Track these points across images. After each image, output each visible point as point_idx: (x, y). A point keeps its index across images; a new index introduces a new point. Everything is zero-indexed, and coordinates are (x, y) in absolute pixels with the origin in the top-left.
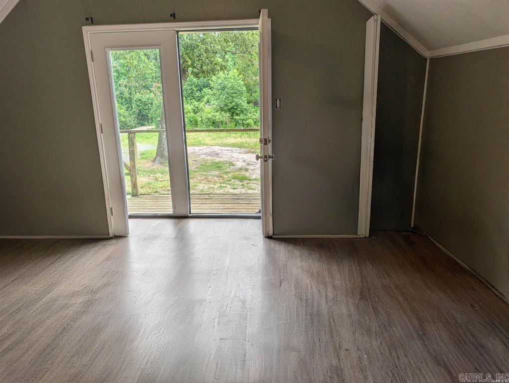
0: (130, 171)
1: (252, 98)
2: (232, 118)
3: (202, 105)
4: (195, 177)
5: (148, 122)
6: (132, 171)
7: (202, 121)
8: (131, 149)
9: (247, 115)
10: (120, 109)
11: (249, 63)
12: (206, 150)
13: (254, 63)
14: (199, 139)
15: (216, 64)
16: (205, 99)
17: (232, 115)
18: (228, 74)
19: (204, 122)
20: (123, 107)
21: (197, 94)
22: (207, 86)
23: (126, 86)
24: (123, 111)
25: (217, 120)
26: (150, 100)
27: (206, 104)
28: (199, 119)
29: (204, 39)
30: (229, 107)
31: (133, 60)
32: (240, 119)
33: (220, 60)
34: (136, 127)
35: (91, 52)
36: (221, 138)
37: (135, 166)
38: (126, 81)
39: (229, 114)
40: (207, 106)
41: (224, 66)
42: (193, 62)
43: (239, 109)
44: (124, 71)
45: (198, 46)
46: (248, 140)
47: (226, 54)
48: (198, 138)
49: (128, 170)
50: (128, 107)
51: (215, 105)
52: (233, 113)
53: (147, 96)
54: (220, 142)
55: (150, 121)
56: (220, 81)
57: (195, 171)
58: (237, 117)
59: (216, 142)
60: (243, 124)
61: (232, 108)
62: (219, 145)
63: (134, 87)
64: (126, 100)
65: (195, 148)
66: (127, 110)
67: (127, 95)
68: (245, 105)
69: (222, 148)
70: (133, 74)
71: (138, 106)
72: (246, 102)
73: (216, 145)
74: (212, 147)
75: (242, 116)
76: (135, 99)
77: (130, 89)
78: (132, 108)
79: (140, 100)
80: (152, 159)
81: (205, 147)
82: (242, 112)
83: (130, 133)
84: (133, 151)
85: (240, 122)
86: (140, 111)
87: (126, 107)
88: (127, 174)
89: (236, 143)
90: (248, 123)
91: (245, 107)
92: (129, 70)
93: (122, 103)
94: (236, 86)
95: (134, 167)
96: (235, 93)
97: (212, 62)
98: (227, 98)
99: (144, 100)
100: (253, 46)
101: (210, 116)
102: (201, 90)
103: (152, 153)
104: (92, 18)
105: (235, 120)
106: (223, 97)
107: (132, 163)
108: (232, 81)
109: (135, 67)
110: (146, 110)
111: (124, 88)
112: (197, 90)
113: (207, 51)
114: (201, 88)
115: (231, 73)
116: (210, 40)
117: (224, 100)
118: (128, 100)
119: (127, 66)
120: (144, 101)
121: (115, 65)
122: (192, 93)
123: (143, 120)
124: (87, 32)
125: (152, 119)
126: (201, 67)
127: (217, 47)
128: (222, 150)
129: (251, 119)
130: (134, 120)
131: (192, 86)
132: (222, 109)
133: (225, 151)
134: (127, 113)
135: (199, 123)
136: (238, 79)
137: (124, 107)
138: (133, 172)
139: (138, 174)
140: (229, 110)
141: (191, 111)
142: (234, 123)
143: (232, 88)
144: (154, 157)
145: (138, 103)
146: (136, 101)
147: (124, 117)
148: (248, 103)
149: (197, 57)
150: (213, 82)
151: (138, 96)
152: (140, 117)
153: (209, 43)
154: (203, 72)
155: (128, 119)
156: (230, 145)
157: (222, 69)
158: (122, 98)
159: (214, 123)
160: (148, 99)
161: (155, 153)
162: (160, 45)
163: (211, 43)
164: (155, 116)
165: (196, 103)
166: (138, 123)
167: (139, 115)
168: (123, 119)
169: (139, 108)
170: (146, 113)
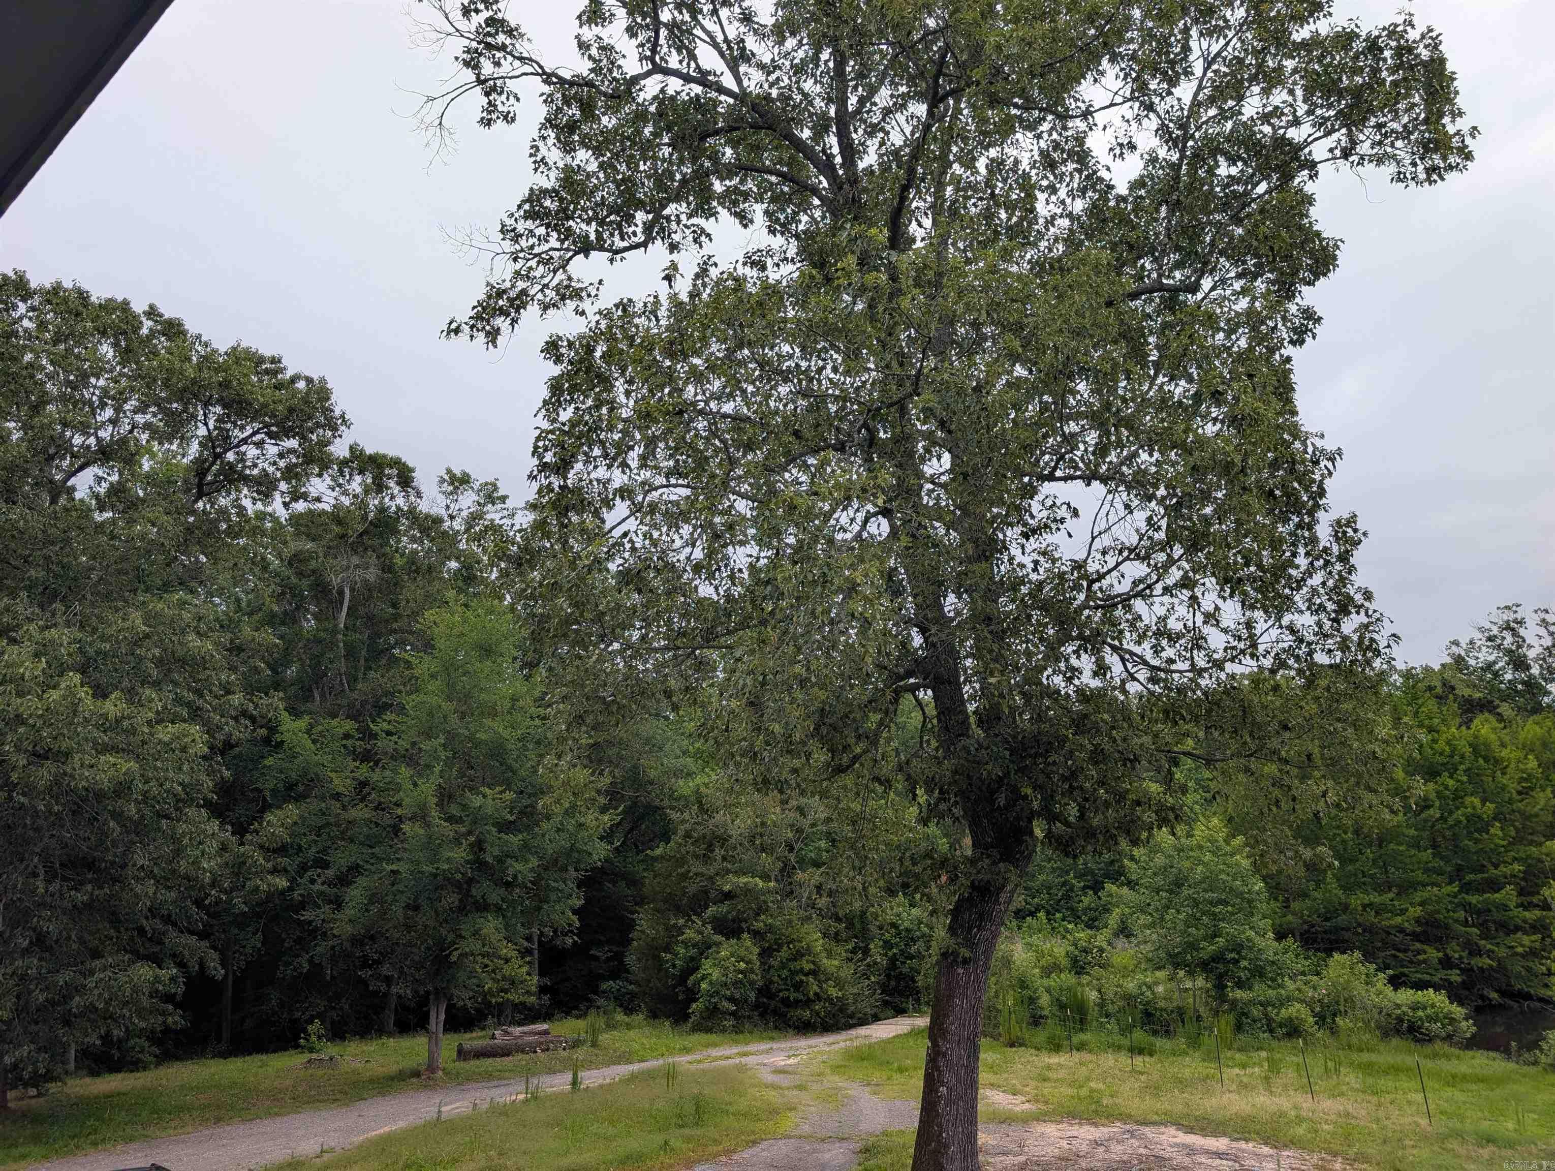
1: (1290, 917)
2: (1222, 998)
3: (1101, 939)
5: (918, 1001)
7: (1102, 1004)
9: (1281, 986)
10: (828, 957)
11: (1277, 793)
12: (1120, 1148)
13: (1294, 792)
14: (1093, 1085)
15: (1138, 803)
16: (1113, 920)
17: (1220, 987)
18: (1189, 835)
19: (1111, 1008)
20: (839, 949)
21: (1086, 901)
22: (1117, 875)
24: (838, 962)
25: (1162, 1004)
27: (1116, 935)
28: (1093, 995)
29: (1086, 716)
30: (1204, 955)
32: (1253, 1002)
33: (1154, 788)
36: (1182, 1083)
39: (1206, 980)
40: (1121, 943)
41: (1172, 809)
42: (1048, 800)
43: (1244, 963)
45: (1064, 740)
46: (1305, 1102)
47: (1177, 765)
48: (1088, 1079)
50: (856, 949)
51: (1149, 947)
52: (1220, 977)
53: (918, 911)
54: (1179, 1108)
55: (923, 997)
56: (1160, 860)
58: (1239, 994)
59: (1163, 1104)
60: (1270, 1020)
61: (1218, 958)
62: (1179, 1126)
64: (851, 925)
65: (1075, 1130)
66: (851, 960)
67: (853, 907)
68: (1268, 945)
69: (1191, 1139)
71: (888, 945)
72: (1271, 935)
73: (1165, 1124)
74: (1148, 1131)
75: (1261, 991)
76: (877, 923)
78: (867, 951)
79: (894, 925)
81: (1116, 1128)
82: (1259, 972)
85: (1255, 1012)
86: (893, 961)
87: (849, 947)
89: (1252, 1119)
90: (1290, 1019)
91: (1270, 955)
93: (835, 935)
94: (1222, 876)
96: (1224, 902)
97: (1121, 797)
98: (1193, 921)
99: (907, 924)
100: (1286, 728)
101: (1131, 985)
102: (1096, 887)
105: (1234, 1003)
106: (1177, 917)
108: (1208, 857)
110: (911, 958)
112: (1085, 888)
113: (1098, 756)
114: (1097, 882)
115: (1200, 831)
116: (1106, 716)
117: (1181, 926)
118: (857, 925)
120: (908, 930)
122: (1067, 897)
123: (901, 994)
125: (929, 991)
126: (1082, 817)
127: (1140, 741)
128: (1191, 1151)
129: (1301, 1001)
130: (871, 996)
131: (1067, 873)
132: (1176, 961)
133: (1203, 1159)
134: (847, 972)
135: (1093, 1012)
136: (1228, 849)
137: (841, 951)
140: (1205, 966)
141: (1065, 962)
142: (1231, 1018)
143: (1210, 882)
145: (887, 936)
146: (881, 928)
147: (840, 984)
148: (1280, 936)
149: (1064, 778)
150: (1137, 862)
151: (888, 910)
152: (892, 983)
153: (1104, 728)
154: (1090, 834)
155: (850, 990)
156: (1221, 1123)
157: (1163, 821)
158: (838, 917)
159: (1148, 1014)
160: (921, 922)
163: (1113, 728)
165: (1082, 935)
166: (886, 1004)
167: (888, 976)
168: (834, 992)
169: (890, 954)
170: (911, 968)
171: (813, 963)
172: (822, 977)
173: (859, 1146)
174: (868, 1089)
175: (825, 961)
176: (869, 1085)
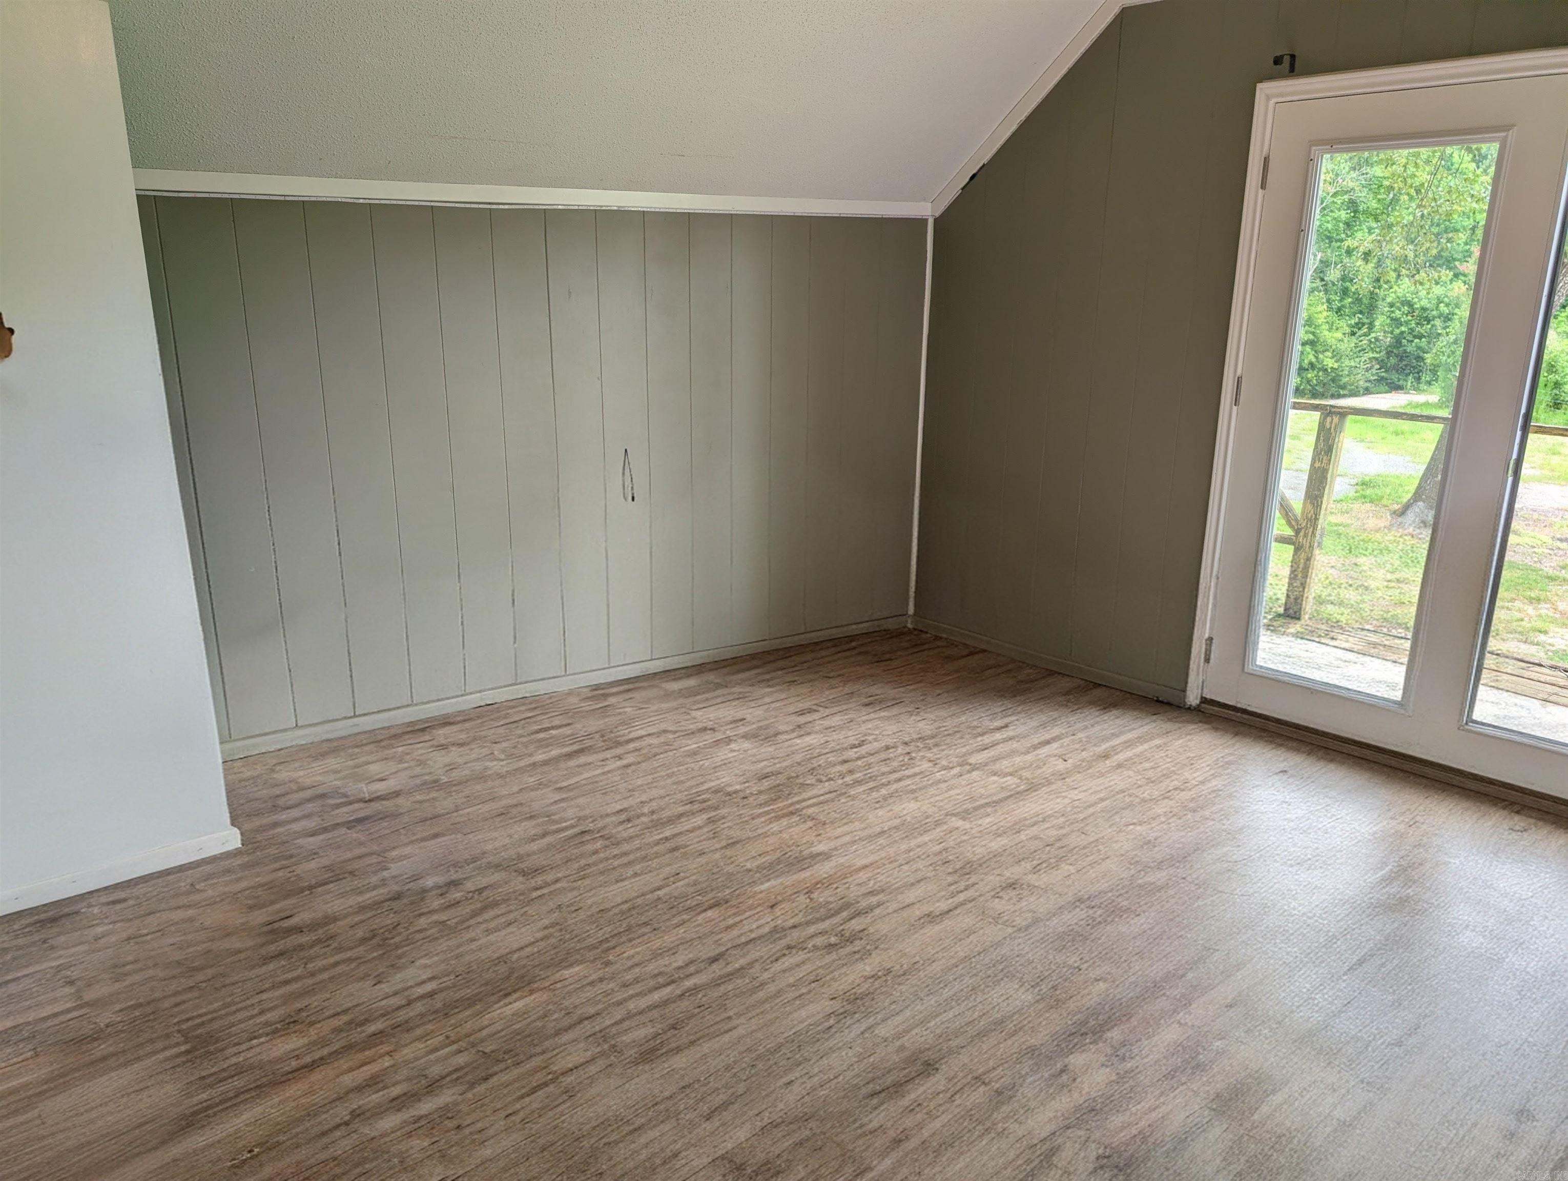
0: (1297, 532)
4: (1547, 600)
5: (1418, 379)
6: (1302, 534)
8: (1317, 465)
10: (1330, 330)
20: (1341, 324)
23: (1367, 256)
24: (1339, 335)
26: (1447, 305)
31: (1416, 165)
34: (1367, 391)
35: (1266, 160)
37: (1316, 519)
38: (1373, 237)
44: (1374, 204)
49: (1291, 526)
50: (1359, 325)
53: (1438, 290)
55: (1425, 377)
57: (1551, 579)
63: (1395, 259)
64: (1358, 301)
66: (1354, 334)
67: (1363, 285)
70: (1406, 213)
71: (1396, 323)
76: (1389, 300)
77: (1379, 264)
78: (1371, 326)
79: (1406, 303)
80: (1396, 507)
83: (1328, 412)
84: (1325, 471)
86: (1398, 341)
87: (1353, 322)
88: (1283, 540)
92: (1395, 201)
93: (1339, 310)
95: (1313, 520)
99: (1424, 303)
103: (1401, 485)
104: (1293, 57)
107: (1310, 507)
109: (1418, 191)
110: (1420, 337)
111: (1360, 262)
118: (1365, 301)
119: (1391, 188)
120: (1424, 309)
121: (1351, 185)
123: (1400, 370)
124: (1268, 98)
125: (1434, 371)
130: (1367, 370)
134: (1348, 345)
137: (1344, 325)
138: (1305, 536)
139: (1320, 544)
144: (1405, 500)
145: (1398, 314)
146: (1391, 305)
147: (1337, 355)
151: (1404, 288)
152: (1393, 360)
155: (1347, 362)
158: (1345, 292)
160: (1440, 301)
161: (1412, 488)
162: (1506, 128)
164: (1450, 360)
166: (1381, 380)
167: (1389, 353)
168: (1330, 363)
169: (1397, 331)
170: (1419, 348)
171: (1313, 333)
172: (1320, 348)
173: (1354, 482)
174: (1363, 444)
175: (1326, 333)
176: (1362, 441)
